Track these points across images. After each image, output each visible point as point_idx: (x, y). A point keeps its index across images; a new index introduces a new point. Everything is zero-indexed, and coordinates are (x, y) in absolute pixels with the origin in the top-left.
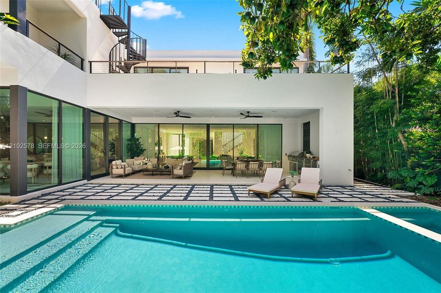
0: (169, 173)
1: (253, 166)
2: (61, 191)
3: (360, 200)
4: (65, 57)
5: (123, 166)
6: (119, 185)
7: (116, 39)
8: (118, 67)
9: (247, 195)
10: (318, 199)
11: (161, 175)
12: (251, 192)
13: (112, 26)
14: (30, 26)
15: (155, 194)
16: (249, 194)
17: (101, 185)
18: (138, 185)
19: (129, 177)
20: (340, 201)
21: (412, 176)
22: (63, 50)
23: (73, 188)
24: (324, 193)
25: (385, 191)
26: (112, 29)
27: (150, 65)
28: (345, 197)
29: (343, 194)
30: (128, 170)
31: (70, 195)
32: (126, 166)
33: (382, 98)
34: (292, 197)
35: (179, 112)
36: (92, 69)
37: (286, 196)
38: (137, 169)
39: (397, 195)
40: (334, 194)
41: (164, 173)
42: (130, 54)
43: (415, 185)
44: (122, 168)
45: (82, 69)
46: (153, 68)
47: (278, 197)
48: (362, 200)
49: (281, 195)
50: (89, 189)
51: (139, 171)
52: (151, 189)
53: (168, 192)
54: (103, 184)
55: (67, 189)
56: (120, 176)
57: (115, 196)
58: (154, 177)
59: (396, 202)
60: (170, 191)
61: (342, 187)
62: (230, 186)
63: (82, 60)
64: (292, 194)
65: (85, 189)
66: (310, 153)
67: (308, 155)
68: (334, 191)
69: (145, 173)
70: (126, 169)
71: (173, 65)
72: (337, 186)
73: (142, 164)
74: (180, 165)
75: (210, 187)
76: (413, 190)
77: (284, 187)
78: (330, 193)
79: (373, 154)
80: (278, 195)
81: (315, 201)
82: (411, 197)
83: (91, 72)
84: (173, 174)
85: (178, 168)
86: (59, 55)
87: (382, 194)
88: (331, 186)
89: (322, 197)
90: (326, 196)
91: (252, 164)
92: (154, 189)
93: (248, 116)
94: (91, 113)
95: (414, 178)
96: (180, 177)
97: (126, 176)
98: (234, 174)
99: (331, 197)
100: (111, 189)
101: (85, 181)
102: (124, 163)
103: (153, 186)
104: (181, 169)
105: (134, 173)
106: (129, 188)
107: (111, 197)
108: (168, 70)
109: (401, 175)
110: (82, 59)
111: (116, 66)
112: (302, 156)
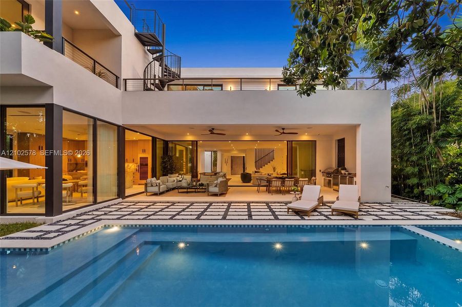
0: (204, 190)
1: (289, 183)
2: (97, 210)
3: (402, 218)
4: (100, 75)
5: (158, 184)
6: (155, 203)
7: (151, 57)
8: (153, 84)
9: (286, 213)
10: (359, 217)
11: (195, 192)
12: (290, 210)
13: (146, 43)
14: (65, 44)
15: (192, 213)
16: (288, 212)
17: (137, 203)
18: (173, 204)
19: (164, 195)
20: (382, 219)
21: (450, 192)
22: (98, 69)
23: (109, 207)
24: (363, 210)
25: (424, 207)
26: (146, 47)
27: (186, 82)
28: (386, 215)
29: (382, 211)
30: (163, 188)
31: (105, 214)
32: (161, 184)
33: (420, 114)
34: (333, 215)
35: (213, 129)
36: (127, 86)
37: (326, 213)
38: (171, 187)
39: (437, 212)
40: (373, 211)
41: (198, 190)
42: (165, 72)
43: (455, 201)
44: (157, 186)
45: (117, 87)
46: (186, 85)
47: (318, 215)
48: (404, 218)
49: (320, 212)
50: (125, 208)
51: (173, 189)
52: (188, 207)
53: (206, 210)
54: (139, 202)
55: (102, 208)
56: (155, 194)
57: (151, 215)
58: (189, 194)
59: (438, 219)
60: (207, 209)
61: (380, 203)
62: (267, 204)
63: (117, 78)
64: (332, 212)
65: (121, 208)
66: (345, 169)
67: (343, 172)
68: (373, 208)
69: (180, 190)
70: (161, 187)
71: (209, 82)
72: (375, 203)
73: (176, 181)
74: (215, 182)
75: (246, 204)
76: (454, 206)
77: (321, 205)
78: (370, 210)
79: (409, 170)
80: (317, 213)
81: (356, 219)
82: (452, 214)
83: (126, 90)
84: (208, 191)
85: (214, 186)
86: (94, 73)
87: (421, 211)
88: (368, 203)
89: (362, 215)
90: (365, 214)
91: (287, 181)
92: (190, 207)
93: (284, 133)
94: (126, 130)
95: (453, 194)
96: (215, 195)
97: (161, 194)
98: (269, 191)
99: (371, 215)
100: (147, 208)
101: (120, 200)
102: (158, 181)
103: (189, 204)
104: (216, 186)
105: (169, 190)
106: (165, 207)
107: (148, 217)
108: (201, 88)
109: (439, 192)
110: (117, 76)
111: (151, 84)
112: (337, 172)
